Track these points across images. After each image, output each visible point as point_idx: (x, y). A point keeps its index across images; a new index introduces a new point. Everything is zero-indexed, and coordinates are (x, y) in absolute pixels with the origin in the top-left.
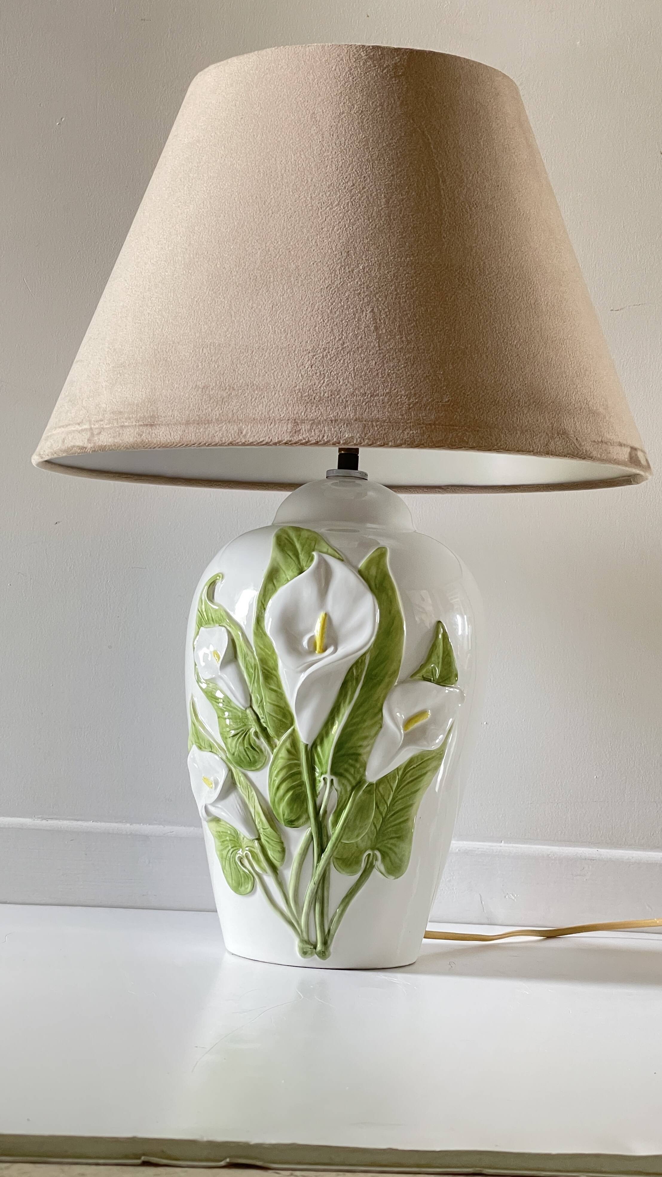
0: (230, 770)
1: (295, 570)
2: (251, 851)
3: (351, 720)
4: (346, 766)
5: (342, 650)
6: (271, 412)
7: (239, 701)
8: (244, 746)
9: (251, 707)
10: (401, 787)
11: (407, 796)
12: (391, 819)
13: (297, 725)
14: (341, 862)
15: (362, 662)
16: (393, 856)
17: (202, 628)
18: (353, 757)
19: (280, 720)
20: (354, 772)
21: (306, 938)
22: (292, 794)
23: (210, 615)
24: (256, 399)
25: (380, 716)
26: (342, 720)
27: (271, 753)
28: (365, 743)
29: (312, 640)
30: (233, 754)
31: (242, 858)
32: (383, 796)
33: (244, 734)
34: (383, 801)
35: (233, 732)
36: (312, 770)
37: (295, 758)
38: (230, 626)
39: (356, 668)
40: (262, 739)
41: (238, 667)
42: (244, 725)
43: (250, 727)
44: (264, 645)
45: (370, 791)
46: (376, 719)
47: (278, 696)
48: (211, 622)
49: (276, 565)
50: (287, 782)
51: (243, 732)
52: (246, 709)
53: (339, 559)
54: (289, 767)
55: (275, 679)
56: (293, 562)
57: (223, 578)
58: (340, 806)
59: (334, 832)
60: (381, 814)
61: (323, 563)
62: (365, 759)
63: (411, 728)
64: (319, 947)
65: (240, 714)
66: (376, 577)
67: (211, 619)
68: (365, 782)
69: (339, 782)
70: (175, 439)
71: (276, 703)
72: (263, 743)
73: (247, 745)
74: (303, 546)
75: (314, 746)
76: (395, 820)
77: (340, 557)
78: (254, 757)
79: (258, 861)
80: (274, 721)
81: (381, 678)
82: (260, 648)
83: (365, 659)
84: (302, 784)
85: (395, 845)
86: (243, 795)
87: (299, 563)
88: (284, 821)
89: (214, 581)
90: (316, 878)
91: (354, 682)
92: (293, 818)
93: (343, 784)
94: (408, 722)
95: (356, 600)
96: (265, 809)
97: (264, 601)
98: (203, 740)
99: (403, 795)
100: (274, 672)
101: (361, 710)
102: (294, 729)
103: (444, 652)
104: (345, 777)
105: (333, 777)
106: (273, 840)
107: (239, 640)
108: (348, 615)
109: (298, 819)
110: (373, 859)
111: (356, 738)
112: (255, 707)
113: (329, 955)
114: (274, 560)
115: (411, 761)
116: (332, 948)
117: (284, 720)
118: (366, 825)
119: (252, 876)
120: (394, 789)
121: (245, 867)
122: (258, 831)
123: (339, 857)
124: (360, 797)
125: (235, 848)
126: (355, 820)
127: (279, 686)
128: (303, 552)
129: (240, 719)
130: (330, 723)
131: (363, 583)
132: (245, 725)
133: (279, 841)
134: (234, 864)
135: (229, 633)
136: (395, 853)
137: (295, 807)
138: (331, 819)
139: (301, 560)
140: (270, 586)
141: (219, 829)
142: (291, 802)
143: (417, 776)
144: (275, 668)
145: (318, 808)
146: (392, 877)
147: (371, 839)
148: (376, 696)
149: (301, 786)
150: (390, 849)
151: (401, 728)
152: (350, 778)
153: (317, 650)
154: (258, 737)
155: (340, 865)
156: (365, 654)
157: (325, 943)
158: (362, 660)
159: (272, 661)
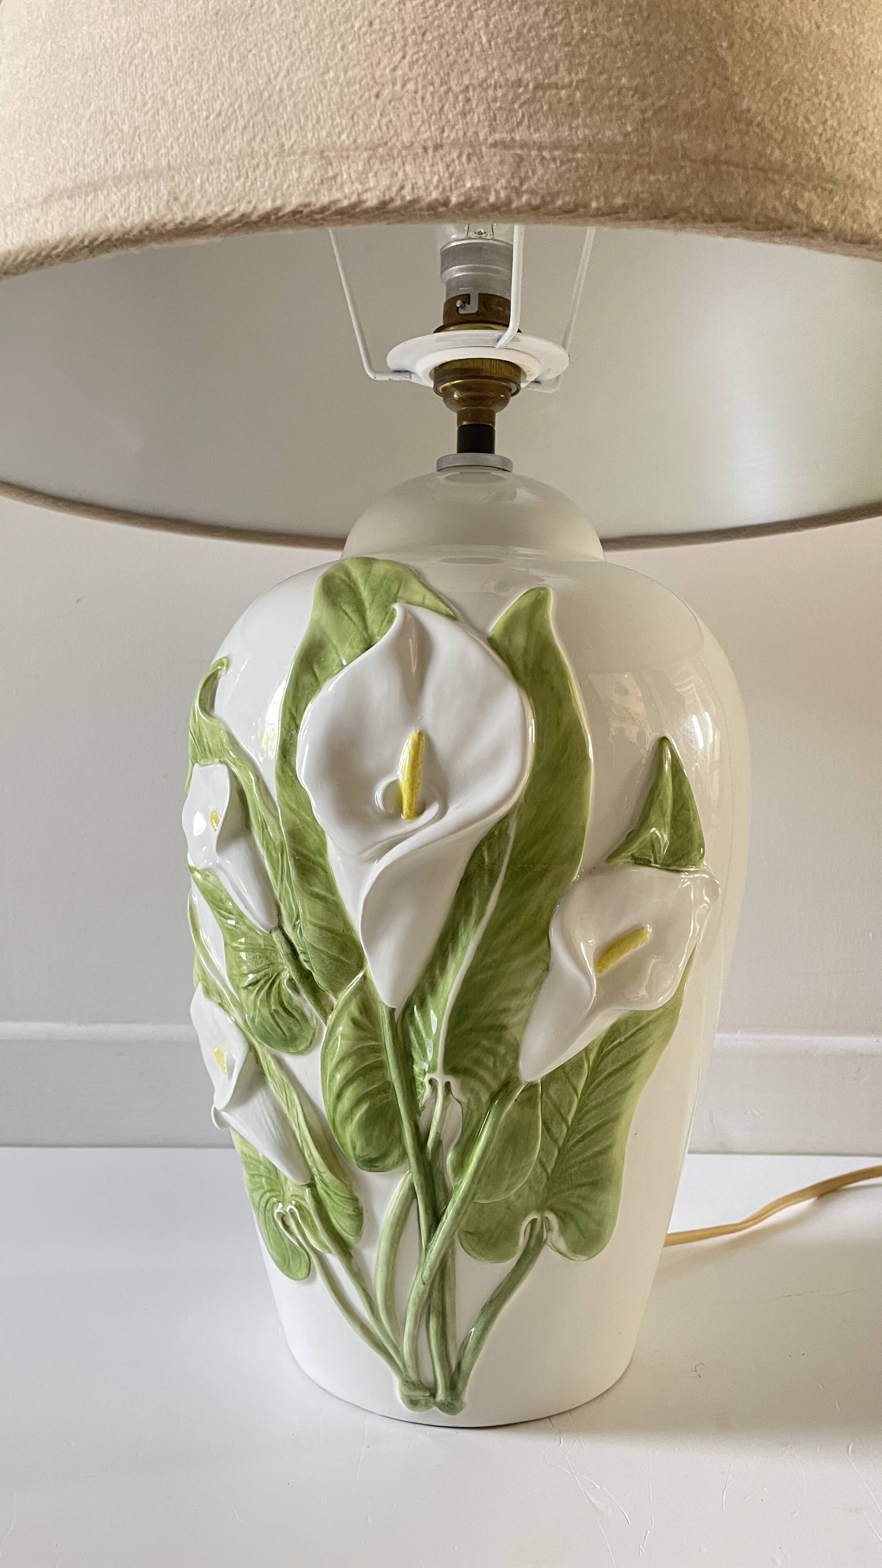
0: (251, 1048)
1: (356, 642)
2: (300, 1207)
3: (482, 959)
4: (476, 1053)
5: (456, 813)
7: (257, 916)
8: (269, 1007)
9: (280, 927)
10: (594, 1084)
11: (607, 1100)
12: (576, 1149)
13: (370, 968)
14: (476, 1239)
15: (500, 834)
16: (583, 1219)
17: (195, 766)
18: (492, 1033)
19: (337, 960)
20: (495, 1065)
21: (413, 1376)
22: (368, 1111)
23: (205, 740)
25: (545, 946)
26: (462, 959)
27: (322, 1022)
28: (514, 1003)
29: (393, 789)
30: (254, 1020)
31: (284, 1215)
32: (558, 1109)
33: (270, 981)
34: (558, 1116)
35: (250, 977)
36: (406, 1059)
37: (369, 1035)
38: (235, 762)
39: (489, 848)
40: (304, 995)
41: (253, 848)
42: (269, 965)
43: (281, 967)
44: (298, 803)
45: (530, 1099)
46: (538, 951)
47: (330, 910)
48: (209, 756)
49: (318, 635)
50: (355, 1085)
51: (266, 978)
52: (270, 932)
53: (448, 616)
54: (360, 1054)
55: (322, 873)
56: (352, 627)
57: (228, 667)
58: (468, 1133)
59: (459, 1189)
60: (556, 1141)
61: (413, 626)
62: (518, 1036)
63: (611, 966)
64: (441, 1396)
65: (261, 941)
66: (527, 651)
67: (209, 748)
68: (518, 1082)
69: (463, 1086)
71: (324, 924)
72: (306, 1002)
73: (275, 1004)
74: (374, 592)
75: (408, 1013)
76: (585, 1149)
77: (451, 613)
78: (290, 1029)
79: (313, 1229)
80: (323, 961)
81: (544, 867)
82: (291, 809)
83: (507, 827)
84: (387, 1087)
85: (586, 1198)
86: (279, 1099)
87: (366, 628)
88: (356, 1160)
89: (213, 674)
90: (427, 1270)
91: (486, 878)
92: (373, 1155)
93: (472, 1090)
94: (606, 952)
95: (483, 702)
96: (320, 1132)
98: (210, 981)
99: (599, 1100)
100: (320, 860)
101: (503, 937)
102: (365, 977)
103: (675, 802)
104: (476, 1076)
105: (450, 1079)
106: (336, 1194)
107: (251, 790)
108: (468, 733)
109: (384, 1156)
110: (542, 1228)
111: (494, 994)
112: (288, 929)
113: (461, 1408)
114: (316, 625)
115: (614, 1031)
116: (466, 1396)
117: (343, 958)
118: (523, 1168)
119: (304, 1252)
120: (580, 1092)
121: (291, 1233)
122: (310, 1169)
123: (471, 1231)
124: (510, 1113)
125: (272, 1194)
126: (500, 1161)
127: (331, 887)
128: (374, 606)
129: (261, 952)
130: (438, 965)
131: (498, 665)
132: (272, 964)
133: (348, 1196)
134: (272, 1223)
135: (233, 777)
136: (588, 1213)
137: (377, 1132)
138: (450, 1157)
139: (369, 621)
140: (307, 679)
142: (369, 1123)
143: (627, 1059)
144: (322, 851)
145: (423, 1137)
146: (583, 1258)
147: (536, 1193)
148: (532, 907)
149: (385, 1091)
150: (577, 1206)
151: (591, 970)
152: (487, 1076)
153: (404, 812)
154: (296, 990)
155: (474, 1245)
156: (506, 818)
157: (453, 1387)
158: (500, 829)
159: (315, 837)
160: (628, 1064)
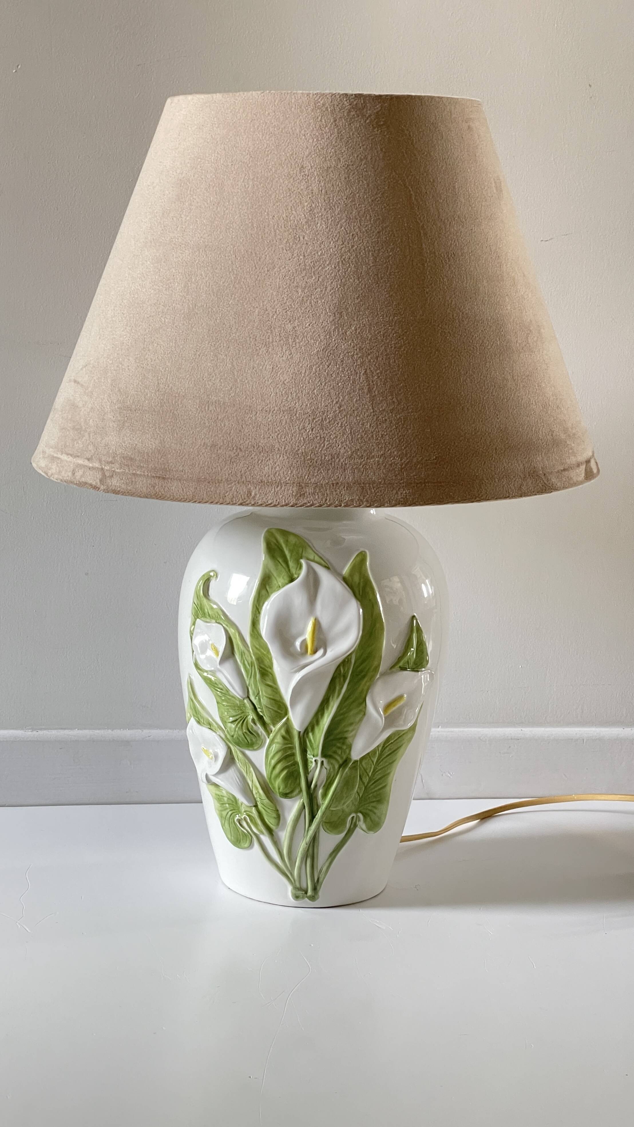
0: (229, 748)
1: (285, 577)
2: (249, 816)
3: (339, 712)
4: (334, 749)
5: (330, 654)
6: (277, 475)
7: (236, 691)
8: (242, 730)
9: (248, 697)
10: (380, 760)
11: (385, 766)
12: (372, 787)
13: (290, 714)
14: (329, 825)
15: (348, 661)
16: (373, 816)
17: (198, 620)
18: (341, 740)
19: (276, 712)
20: (341, 753)
21: (298, 885)
22: (287, 773)
23: (206, 610)
24: (262, 461)
25: (364, 704)
26: (331, 711)
27: (267, 737)
28: (350, 728)
29: (304, 643)
30: (233, 736)
31: (240, 820)
32: (365, 770)
33: (242, 720)
34: (365, 773)
35: (231, 719)
36: (304, 752)
37: (289, 742)
38: (227, 625)
39: (343, 666)
40: (259, 725)
41: (236, 662)
42: (242, 713)
43: (247, 714)
44: (260, 646)
45: (355, 767)
46: (361, 708)
47: (274, 691)
48: (208, 617)
49: (267, 571)
50: (282, 763)
51: (241, 718)
52: (244, 699)
53: (325, 567)
54: (284, 750)
55: (271, 676)
56: (283, 570)
57: (217, 577)
58: (329, 781)
59: (324, 804)
60: (364, 784)
61: (311, 571)
62: (351, 742)
63: (390, 711)
64: (310, 893)
65: (238, 702)
66: (359, 583)
67: (207, 614)
68: (350, 759)
69: (328, 762)
70: (187, 495)
71: (272, 697)
72: (259, 728)
73: (245, 730)
74: (291, 551)
75: (306, 733)
76: (375, 787)
77: (326, 565)
78: (251, 740)
79: (256, 825)
80: (270, 712)
81: (365, 674)
82: (256, 648)
83: (351, 658)
84: (296, 763)
85: (375, 807)
86: (242, 770)
87: (289, 570)
88: (279, 794)
89: (208, 578)
90: (308, 839)
91: (342, 679)
92: (288, 792)
93: (332, 764)
94: (388, 706)
95: (341, 607)
96: (262, 783)
97: (259, 606)
98: (202, 717)
99: (382, 767)
100: (269, 670)
101: (348, 702)
102: (288, 719)
103: (418, 642)
104: (334, 758)
105: (324, 759)
106: (269, 808)
107: (236, 638)
108: (335, 620)
109: (292, 792)
110: (356, 820)
111: (343, 725)
112: (252, 698)
113: (318, 898)
114: (266, 567)
115: (390, 739)
116: (321, 893)
117: (279, 711)
118: (350, 795)
119: (249, 835)
120: (375, 763)
121: (243, 827)
122: (255, 799)
123: (327, 822)
124: (347, 773)
125: (234, 811)
126: (342, 792)
127: (274, 681)
128: (292, 559)
129: (238, 707)
130: (320, 713)
131: (348, 591)
133: (274, 809)
134: (233, 824)
135: (226, 631)
136: (375, 813)
137: (290, 782)
138: (320, 792)
139: (291, 567)
140: (264, 592)
141: (218, 793)
142: (286, 779)
143: (394, 749)
144: (271, 667)
145: (309, 783)
146: (372, 832)
147: (355, 805)
148: (360, 689)
149: (294, 765)
150: (371, 811)
151: (382, 713)
152: (338, 758)
153: (309, 652)
154: (255, 724)
155: (328, 827)
156: (351, 654)
157: (315, 889)
158: (348, 659)
159: (268, 660)
160: (394, 752)
